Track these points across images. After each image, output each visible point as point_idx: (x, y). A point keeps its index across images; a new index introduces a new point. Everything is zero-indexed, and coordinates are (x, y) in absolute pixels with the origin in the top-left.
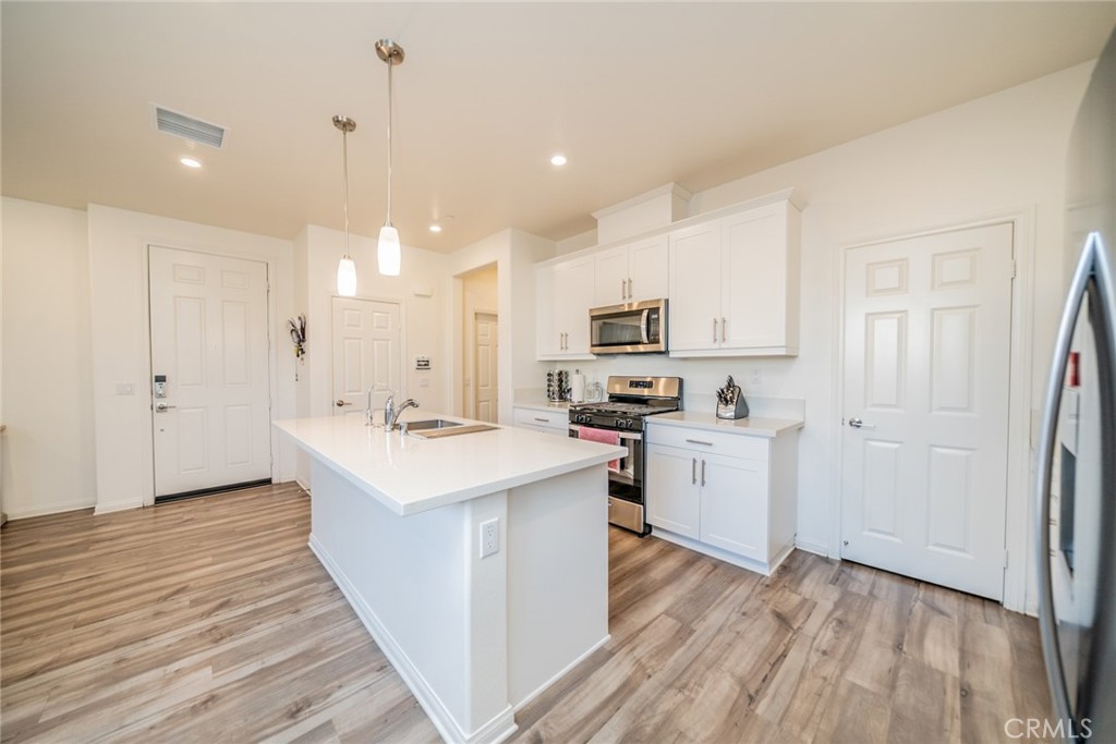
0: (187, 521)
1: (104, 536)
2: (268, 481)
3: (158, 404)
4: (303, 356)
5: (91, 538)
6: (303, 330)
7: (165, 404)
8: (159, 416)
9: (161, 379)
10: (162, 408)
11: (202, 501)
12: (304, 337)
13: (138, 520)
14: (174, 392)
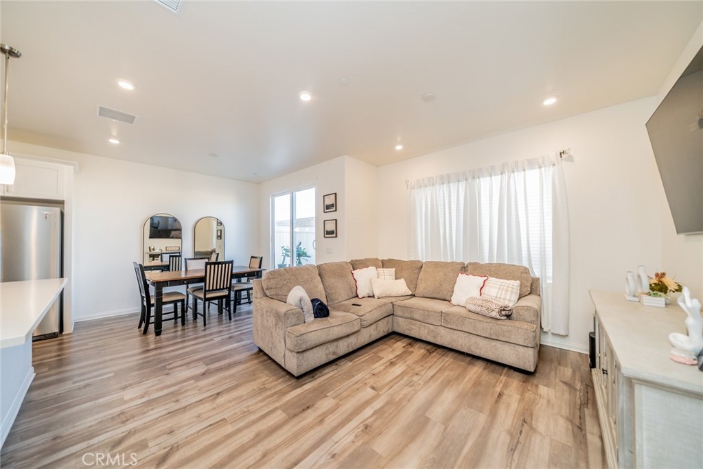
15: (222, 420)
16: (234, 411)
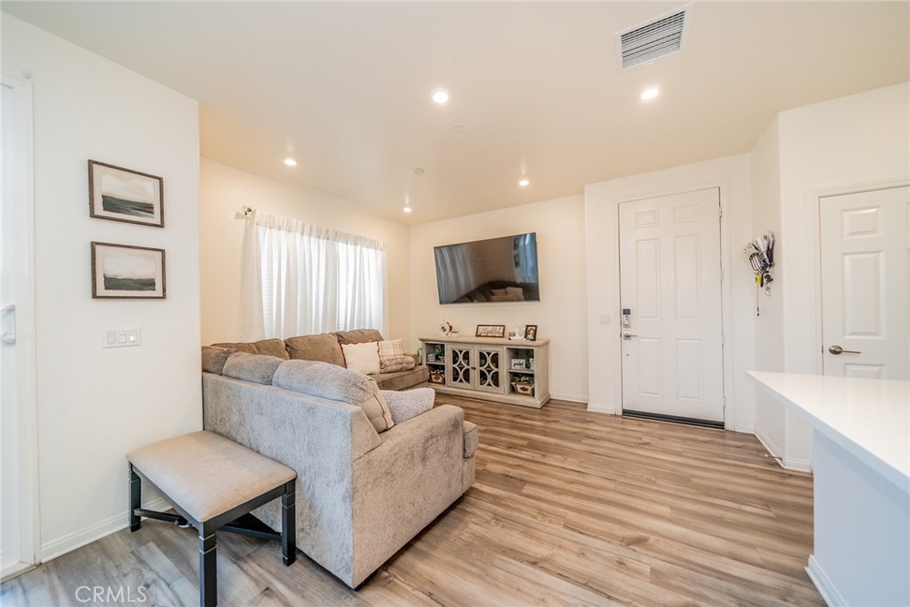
0: (645, 444)
1: (591, 433)
2: (720, 425)
3: (626, 332)
4: (769, 284)
5: (584, 431)
6: (770, 252)
7: (629, 333)
8: (626, 343)
9: (627, 312)
10: (628, 337)
11: (657, 426)
12: (771, 260)
13: (611, 427)
14: (637, 324)
15: (568, 528)
16: (550, 525)
